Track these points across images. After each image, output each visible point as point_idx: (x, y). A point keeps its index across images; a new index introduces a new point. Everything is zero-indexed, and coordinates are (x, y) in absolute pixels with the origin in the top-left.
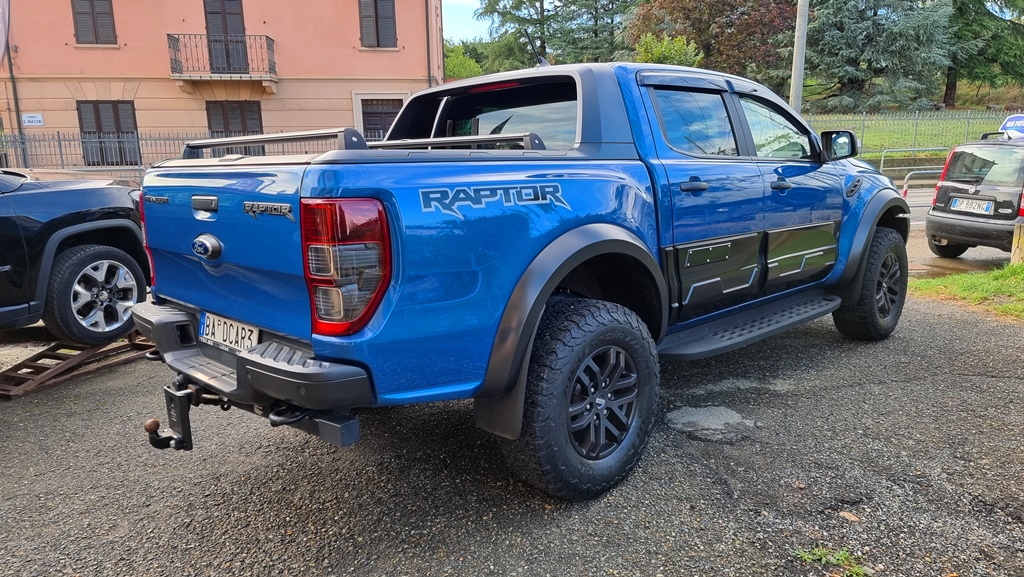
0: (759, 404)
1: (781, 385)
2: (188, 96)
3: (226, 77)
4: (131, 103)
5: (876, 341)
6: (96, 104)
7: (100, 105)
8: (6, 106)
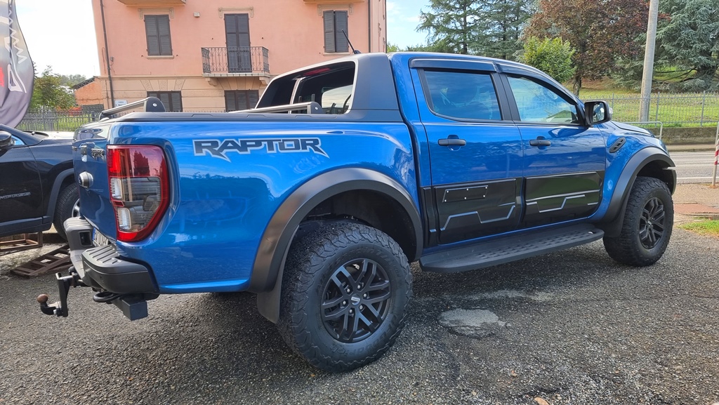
0: (517, 310)
1: (541, 297)
2: (214, 88)
3: (237, 74)
4: (180, 92)
5: (641, 267)
6: (159, 94)
7: (162, 95)
8: (105, 95)
